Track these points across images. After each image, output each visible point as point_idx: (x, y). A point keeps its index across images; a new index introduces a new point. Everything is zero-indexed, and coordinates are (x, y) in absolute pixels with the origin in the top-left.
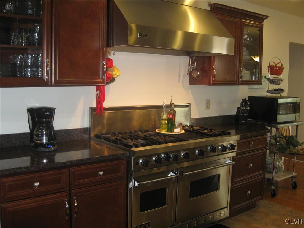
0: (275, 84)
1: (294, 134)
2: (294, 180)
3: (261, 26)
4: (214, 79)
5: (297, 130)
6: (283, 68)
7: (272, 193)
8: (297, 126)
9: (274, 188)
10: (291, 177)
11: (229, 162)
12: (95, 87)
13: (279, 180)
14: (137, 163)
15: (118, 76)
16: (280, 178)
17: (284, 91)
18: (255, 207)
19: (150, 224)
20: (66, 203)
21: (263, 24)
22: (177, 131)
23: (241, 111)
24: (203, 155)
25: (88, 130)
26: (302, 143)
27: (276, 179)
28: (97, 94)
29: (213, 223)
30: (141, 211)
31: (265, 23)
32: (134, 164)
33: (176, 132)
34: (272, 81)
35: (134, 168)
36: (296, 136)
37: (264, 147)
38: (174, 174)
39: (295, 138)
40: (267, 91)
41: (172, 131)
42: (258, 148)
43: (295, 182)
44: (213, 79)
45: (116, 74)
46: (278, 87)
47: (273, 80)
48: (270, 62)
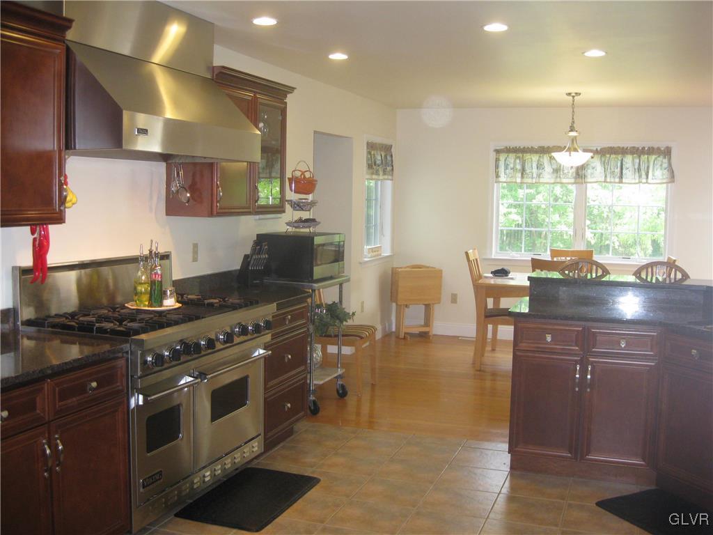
0: (303, 210)
1: (337, 300)
2: (340, 382)
3: (283, 106)
4: (218, 204)
5: (341, 292)
6: (316, 181)
7: (312, 408)
8: (341, 285)
9: (314, 398)
10: (336, 377)
11: (262, 351)
12: (28, 228)
13: (321, 382)
14: (145, 362)
15: (73, 204)
16: (322, 379)
17: (319, 223)
18: (292, 435)
19: (161, 475)
20: (46, 446)
21: (286, 103)
22: (170, 303)
23: (252, 262)
24: (232, 341)
25: (13, 313)
26: (353, 314)
27: (315, 382)
28: (35, 240)
29: (237, 469)
30: (149, 450)
31: (290, 99)
32: (141, 364)
33: (167, 306)
34: (298, 206)
35: (141, 371)
36: (341, 301)
37: (304, 324)
38: (192, 379)
39: (339, 305)
40: (288, 224)
41: (161, 305)
42: (297, 326)
43: (343, 387)
44: (217, 206)
45: (71, 201)
46: (305, 215)
47: (299, 202)
48: (294, 171)
